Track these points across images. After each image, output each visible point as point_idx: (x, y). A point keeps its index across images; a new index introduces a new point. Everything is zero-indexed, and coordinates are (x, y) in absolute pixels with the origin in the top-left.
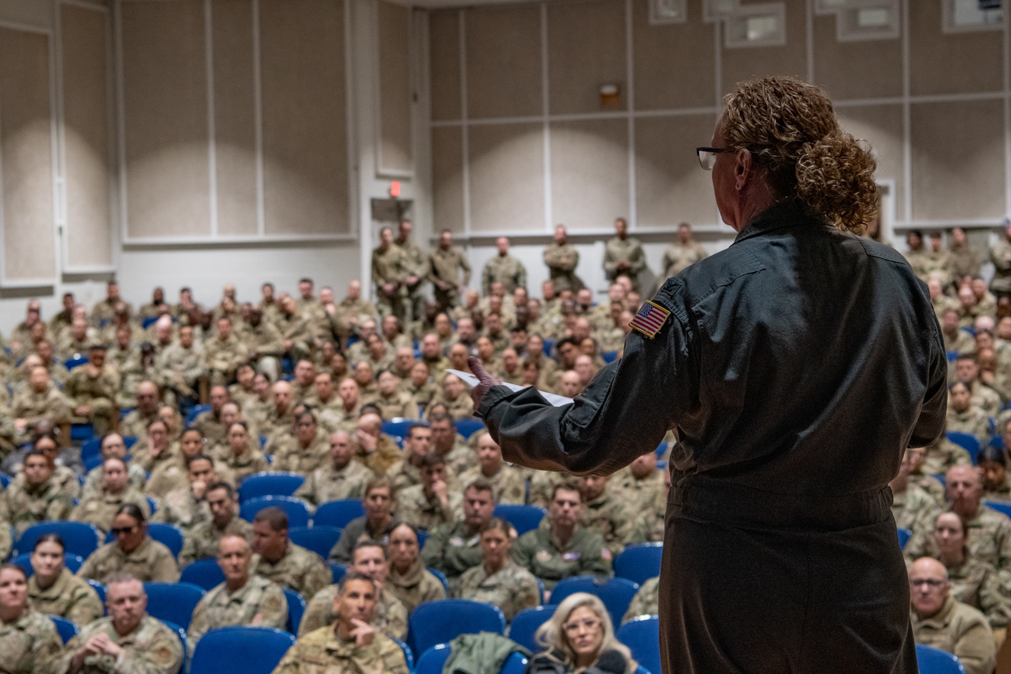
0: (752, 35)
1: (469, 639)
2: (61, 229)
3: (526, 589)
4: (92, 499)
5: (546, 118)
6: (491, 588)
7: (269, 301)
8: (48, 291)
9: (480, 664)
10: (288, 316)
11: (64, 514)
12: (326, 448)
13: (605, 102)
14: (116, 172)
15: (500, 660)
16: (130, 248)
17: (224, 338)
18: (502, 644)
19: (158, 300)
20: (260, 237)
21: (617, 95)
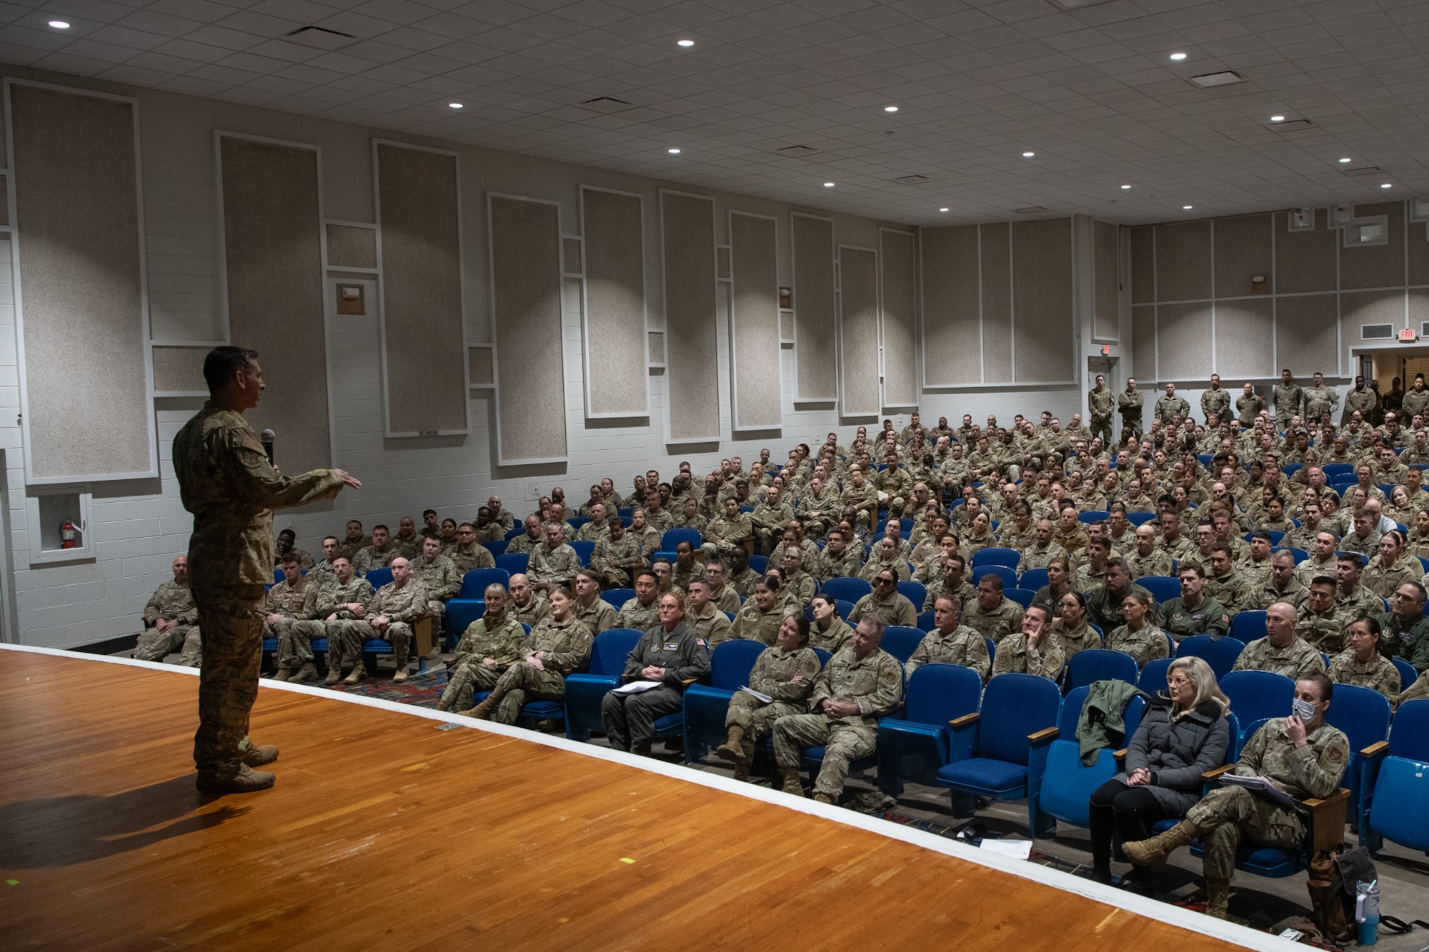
0: (1363, 238)
1: (1102, 683)
2: (882, 378)
3: (1159, 644)
4: (873, 562)
5: (1213, 300)
6: (1134, 642)
7: (1018, 427)
8: (874, 420)
9: (1110, 704)
10: (1030, 436)
11: (853, 573)
12: (1034, 532)
13: (1255, 287)
14: (919, 342)
15: (1125, 700)
16: (927, 391)
17: (984, 451)
18: (1128, 688)
19: (943, 426)
20: (1013, 384)
21: (1264, 282)
